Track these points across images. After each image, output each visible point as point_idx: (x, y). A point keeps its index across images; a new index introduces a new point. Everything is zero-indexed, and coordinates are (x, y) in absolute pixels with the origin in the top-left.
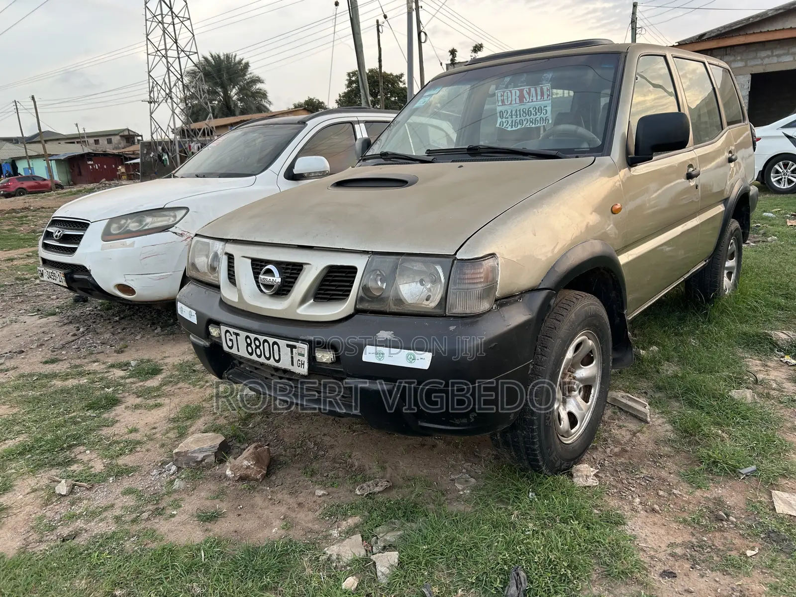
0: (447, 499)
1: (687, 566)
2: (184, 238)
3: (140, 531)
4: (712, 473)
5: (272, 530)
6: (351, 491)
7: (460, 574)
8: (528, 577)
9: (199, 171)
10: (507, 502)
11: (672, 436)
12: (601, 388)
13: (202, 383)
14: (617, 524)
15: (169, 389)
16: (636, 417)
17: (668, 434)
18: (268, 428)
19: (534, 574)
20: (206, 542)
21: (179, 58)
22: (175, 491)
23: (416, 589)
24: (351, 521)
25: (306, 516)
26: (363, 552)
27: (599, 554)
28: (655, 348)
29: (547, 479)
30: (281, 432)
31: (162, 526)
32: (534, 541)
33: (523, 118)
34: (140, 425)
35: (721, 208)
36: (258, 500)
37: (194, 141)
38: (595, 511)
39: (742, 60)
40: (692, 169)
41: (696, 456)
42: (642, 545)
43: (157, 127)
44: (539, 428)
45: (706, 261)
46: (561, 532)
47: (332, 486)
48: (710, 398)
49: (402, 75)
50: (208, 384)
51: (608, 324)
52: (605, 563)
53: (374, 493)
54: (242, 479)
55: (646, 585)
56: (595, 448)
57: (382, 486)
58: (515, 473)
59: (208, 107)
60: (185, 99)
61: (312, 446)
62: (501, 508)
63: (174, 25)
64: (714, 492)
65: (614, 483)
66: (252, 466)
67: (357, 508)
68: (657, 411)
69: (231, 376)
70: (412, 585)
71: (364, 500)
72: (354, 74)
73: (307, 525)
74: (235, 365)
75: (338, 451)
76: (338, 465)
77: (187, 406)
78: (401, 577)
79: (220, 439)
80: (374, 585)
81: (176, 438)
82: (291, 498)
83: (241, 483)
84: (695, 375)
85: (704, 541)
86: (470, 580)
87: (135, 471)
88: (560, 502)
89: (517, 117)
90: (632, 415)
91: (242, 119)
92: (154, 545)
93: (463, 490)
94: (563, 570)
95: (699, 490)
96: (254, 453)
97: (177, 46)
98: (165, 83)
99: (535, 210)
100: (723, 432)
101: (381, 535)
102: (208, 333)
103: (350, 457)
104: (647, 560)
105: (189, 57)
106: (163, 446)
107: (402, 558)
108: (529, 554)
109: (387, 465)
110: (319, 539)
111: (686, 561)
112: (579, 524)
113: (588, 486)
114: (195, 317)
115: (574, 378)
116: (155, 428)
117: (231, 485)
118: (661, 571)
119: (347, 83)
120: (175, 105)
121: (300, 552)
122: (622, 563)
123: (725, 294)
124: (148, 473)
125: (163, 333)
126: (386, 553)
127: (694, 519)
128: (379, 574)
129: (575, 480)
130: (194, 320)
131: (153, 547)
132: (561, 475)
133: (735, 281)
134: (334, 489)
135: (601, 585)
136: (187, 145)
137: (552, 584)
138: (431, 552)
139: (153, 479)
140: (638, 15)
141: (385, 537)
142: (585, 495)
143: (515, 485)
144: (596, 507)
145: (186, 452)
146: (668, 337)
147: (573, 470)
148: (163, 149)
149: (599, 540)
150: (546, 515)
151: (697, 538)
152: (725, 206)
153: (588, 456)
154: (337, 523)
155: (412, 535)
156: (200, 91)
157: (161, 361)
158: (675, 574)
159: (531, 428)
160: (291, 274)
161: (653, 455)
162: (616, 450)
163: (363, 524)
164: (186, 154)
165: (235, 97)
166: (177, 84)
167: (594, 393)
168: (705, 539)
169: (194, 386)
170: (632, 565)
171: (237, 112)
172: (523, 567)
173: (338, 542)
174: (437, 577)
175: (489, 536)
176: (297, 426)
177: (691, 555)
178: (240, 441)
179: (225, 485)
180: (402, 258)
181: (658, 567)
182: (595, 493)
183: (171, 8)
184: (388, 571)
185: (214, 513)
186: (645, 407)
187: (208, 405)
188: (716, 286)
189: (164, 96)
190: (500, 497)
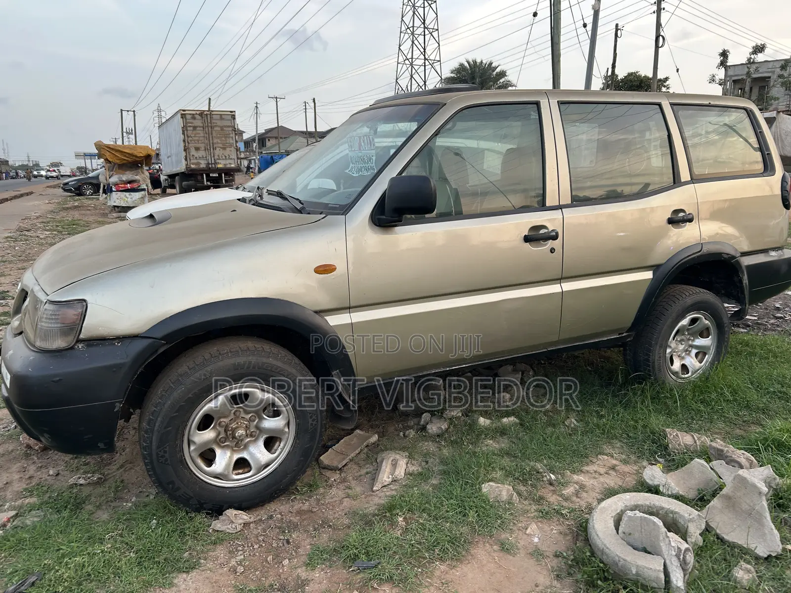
38: (186, 554)
40: (544, 231)
64: (314, 573)
83: (27, 449)
101: (28, 517)
129: (214, 522)
134: (67, 473)
141: (27, 520)
152: (654, 274)
188: (648, 366)
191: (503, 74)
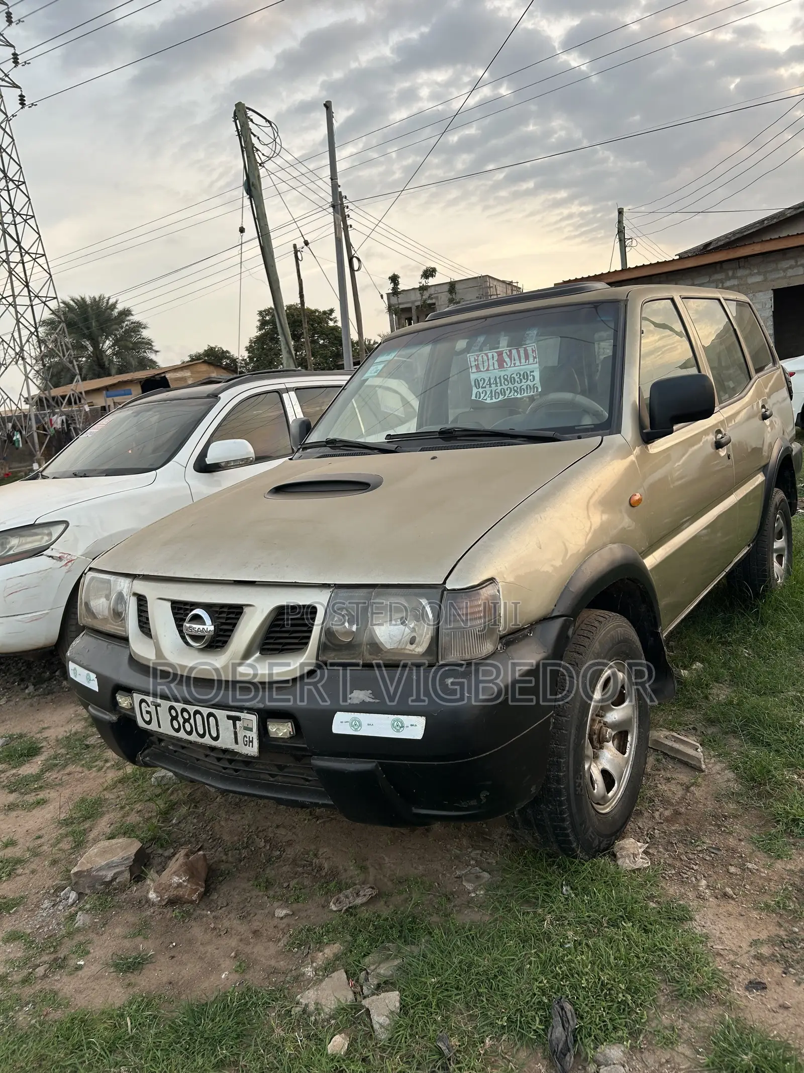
0: (454, 906)
1: (778, 970)
2: (64, 563)
3: (35, 996)
4: (792, 836)
5: (221, 975)
6: (323, 907)
7: (485, 1015)
8: (576, 1010)
9: (76, 468)
10: (535, 903)
11: (736, 787)
12: (639, 732)
13: (100, 763)
14: (682, 920)
15: (55, 776)
16: (686, 764)
17: (731, 784)
18: (198, 822)
19: (584, 1005)
20: (131, 1003)
21: (32, 306)
22: (78, 930)
23: (429, 1045)
24: (330, 951)
25: (266, 949)
26: (351, 996)
27: (664, 966)
28: (698, 665)
29: (584, 865)
30: (217, 828)
31: (65, 984)
32: (579, 958)
33: (505, 387)
34: (19, 836)
35: (760, 478)
36: (197, 931)
37: (57, 413)
38: (651, 903)
39: (759, 273)
40: (720, 436)
41: (770, 814)
42: (717, 947)
43: (5, 397)
44: (568, 800)
45: (749, 545)
46: (611, 940)
47: (297, 900)
48: (776, 730)
49: (332, 311)
50: (108, 765)
51: (641, 648)
52: (674, 978)
53: (355, 907)
54: (173, 902)
55: (729, 1005)
56: (640, 813)
57: (365, 895)
58: (542, 860)
59: (73, 366)
60: (41, 358)
61: (262, 844)
62: (528, 913)
63: (23, 263)
64: (798, 861)
65: (669, 861)
66: (185, 884)
67: (335, 930)
68: (712, 753)
69: (148, 759)
70: (422, 1038)
71: (343, 918)
72: (268, 312)
73: (268, 963)
74: (153, 743)
75: (298, 848)
76: (300, 870)
77: (83, 800)
78: (406, 1027)
79: (136, 845)
80: (371, 1043)
81: (72, 848)
82: (242, 924)
83: (170, 909)
84: (754, 699)
85: (795, 933)
86: (500, 1023)
87: (17, 905)
88: (604, 897)
89: (497, 386)
90: (681, 762)
91: (120, 380)
92: (57, 1015)
93: (474, 891)
94: (621, 995)
95: (779, 861)
96: (185, 864)
97: (29, 291)
98: (14, 340)
99: (536, 516)
100: (799, 776)
101: (372, 967)
102: (115, 703)
103: (316, 855)
104: (727, 968)
105: (45, 304)
106: (54, 862)
107: (405, 1000)
108: (573, 976)
109: (368, 863)
110: (289, 982)
111: (776, 964)
112: (633, 926)
113: (637, 869)
114: (96, 682)
115: (605, 724)
116: (39, 837)
117: (156, 913)
118: (746, 982)
119: (258, 324)
120: (29, 368)
121: (263, 1004)
122: (696, 976)
123: (777, 584)
124: (38, 906)
125: (37, 693)
126: (383, 994)
127: (778, 902)
128: (376, 1026)
129: (620, 862)
130: (94, 686)
131: (56, 1018)
132: (601, 857)
133: (787, 565)
134: (300, 905)
135: (671, 1011)
136: (47, 419)
137: (609, 1016)
138: (443, 986)
139: (45, 914)
140: (625, 222)
141: (378, 971)
142: (635, 882)
143: (542, 877)
144: (651, 897)
145: (89, 871)
146: (713, 648)
147: (616, 849)
148: (14, 427)
149: (662, 946)
150: (589, 917)
151: (786, 930)
152: (765, 475)
153: (632, 825)
154: (309, 956)
155: (414, 964)
156: (62, 345)
157: (38, 736)
158: (765, 984)
159: (558, 800)
160: (227, 619)
161: (715, 817)
162: (667, 813)
163: (346, 954)
164: (46, 431)
165: (108, 351)
166: (30, 340)
167: (632, 740)
168: (797, 930)
169: (90, 768)
170: (708, 979)
171: (113, 371)
172: (567, 997)
173: (314, 984)
174: (455, 1023)
175: (517, 956)
176: (238, 817)
177: (782, 955)
178: (162, 846)
179: (149, 913)
180: (375, 592)
181: (742, 977)
182: (648, 879)
183: (18, 243)
184: (388, 1022)
185: (137, 958)
186: (697, 749)
187: (112, 796)
188: (765, 576)
189: (13, 356)
190: (524, 897)
191: (126, 313)
